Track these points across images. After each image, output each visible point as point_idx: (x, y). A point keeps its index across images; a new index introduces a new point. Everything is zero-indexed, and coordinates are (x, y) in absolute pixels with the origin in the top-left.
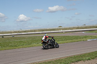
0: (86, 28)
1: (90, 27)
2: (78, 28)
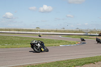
0: (65, 32)
1: (69, 32)
2: (56, 31)
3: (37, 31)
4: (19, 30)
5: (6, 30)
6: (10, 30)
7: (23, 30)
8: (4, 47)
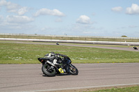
3: (123, 40)
4: (97, 39)
5: (80, 39)
6: (86, 39)
7: (103, 39)
8: (79, 61)
